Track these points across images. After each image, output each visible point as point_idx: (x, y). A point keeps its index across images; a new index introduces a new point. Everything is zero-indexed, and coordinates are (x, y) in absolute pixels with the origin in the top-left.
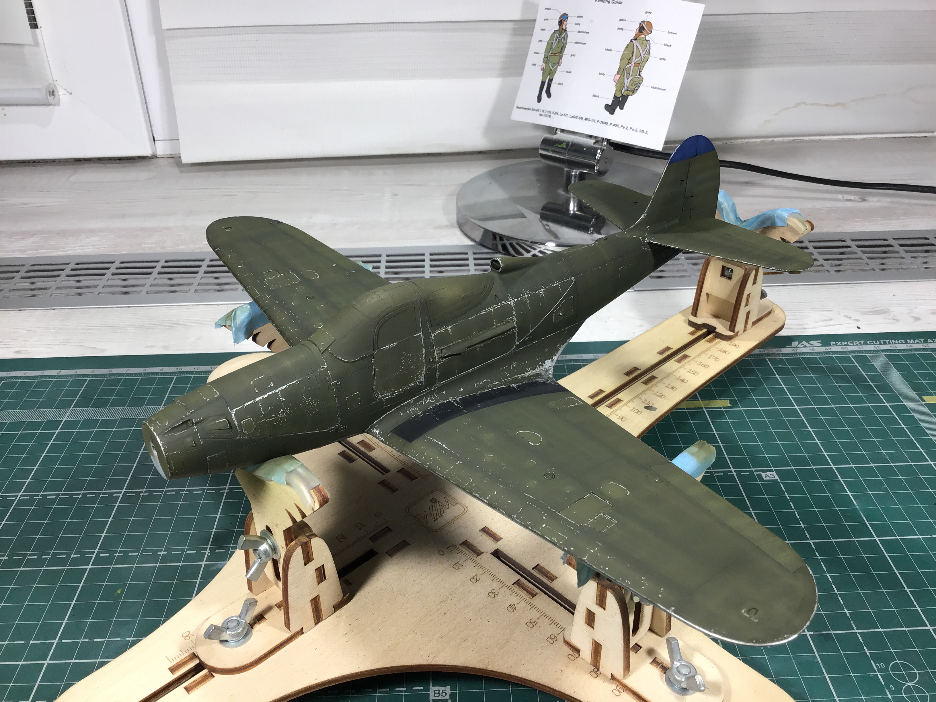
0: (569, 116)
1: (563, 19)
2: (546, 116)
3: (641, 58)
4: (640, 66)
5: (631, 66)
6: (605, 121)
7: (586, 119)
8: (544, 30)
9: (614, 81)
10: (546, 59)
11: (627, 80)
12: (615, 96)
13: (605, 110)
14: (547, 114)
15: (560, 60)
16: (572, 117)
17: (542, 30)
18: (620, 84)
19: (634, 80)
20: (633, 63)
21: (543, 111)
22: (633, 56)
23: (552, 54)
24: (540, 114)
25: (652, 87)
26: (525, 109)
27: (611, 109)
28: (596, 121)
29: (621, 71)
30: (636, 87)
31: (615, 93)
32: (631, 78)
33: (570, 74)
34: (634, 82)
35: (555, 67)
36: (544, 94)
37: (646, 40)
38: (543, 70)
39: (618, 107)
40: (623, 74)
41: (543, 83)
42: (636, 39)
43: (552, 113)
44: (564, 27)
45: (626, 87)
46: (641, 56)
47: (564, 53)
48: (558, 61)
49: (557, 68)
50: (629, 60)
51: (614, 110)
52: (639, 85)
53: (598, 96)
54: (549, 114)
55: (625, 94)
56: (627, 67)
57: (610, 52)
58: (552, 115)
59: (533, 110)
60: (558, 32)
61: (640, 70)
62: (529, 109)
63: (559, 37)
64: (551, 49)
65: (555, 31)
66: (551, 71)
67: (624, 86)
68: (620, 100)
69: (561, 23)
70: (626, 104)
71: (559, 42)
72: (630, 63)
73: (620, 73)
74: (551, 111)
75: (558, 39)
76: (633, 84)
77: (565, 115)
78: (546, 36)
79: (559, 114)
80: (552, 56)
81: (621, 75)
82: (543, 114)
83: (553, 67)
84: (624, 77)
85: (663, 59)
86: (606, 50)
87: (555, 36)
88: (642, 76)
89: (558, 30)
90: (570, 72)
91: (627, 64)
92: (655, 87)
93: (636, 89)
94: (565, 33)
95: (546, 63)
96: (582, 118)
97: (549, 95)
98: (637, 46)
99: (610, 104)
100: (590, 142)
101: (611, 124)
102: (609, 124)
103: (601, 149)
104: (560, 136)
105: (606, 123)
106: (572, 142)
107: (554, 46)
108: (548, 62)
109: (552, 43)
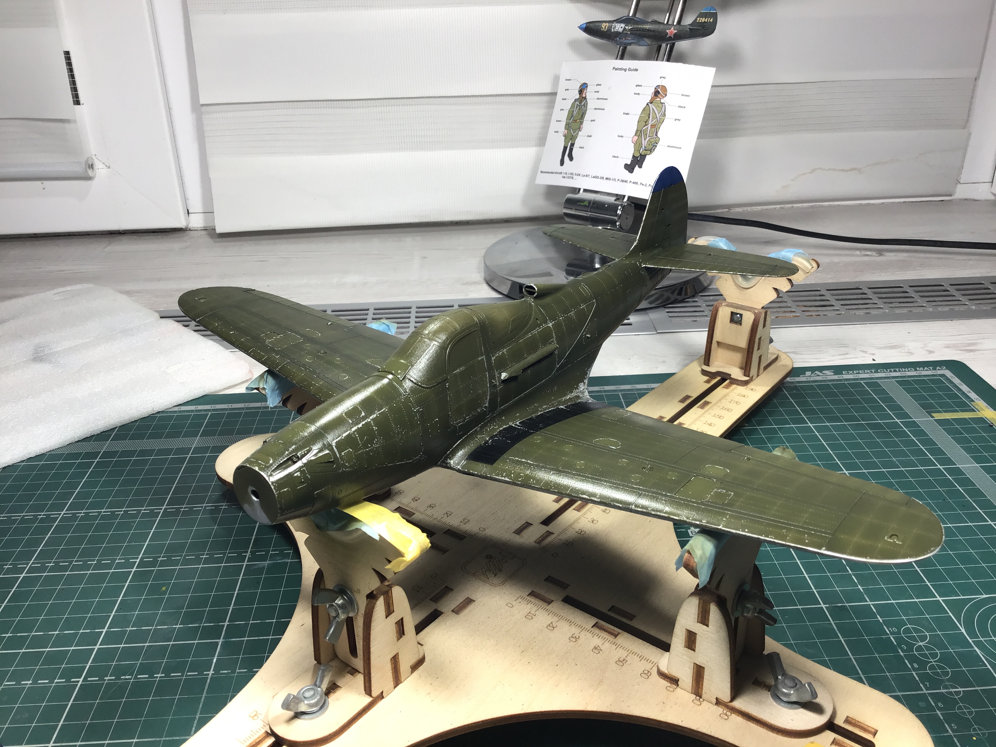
0: (590, 176)
1: (583, 88)
2: (569, 178)
3: (657, 119)
4: (656, 127)
5: (648, 128)
6: (625, 179)
7: (607, 179)
8: (566, 99)
9: (633, 143)
10: (568, 126)
11: (645, 140)
12: (633, 156)
13: (625, 170)
14: (570, 176)
15: (581, 126)
16: (594, 177)
17: (563, 99)
18: (637, 145)
19: (652, 140)
20: (650, 125)
21: (566, 173)
22: (649, 118)
23: (573, 121)
24: (563, 176)
25: (668, 146)
26: (549, 173)
27: (630, 168)
28: (617, 180)
29: (639, 133)
30: (653, 146)
31: (633, 153)
32: (648, 139)
33: (590, 137)
34: (651, 142)
35: (577, 132)
36: (566, 158)
37: (661, 103)
38: (565, 136)
39: (637, 166)
40: (640, 135)
41: (565, 148)
42: (651, 103)
43: (574, 174)
44: (584, 96)
45: (643, 147)
46: (657, 118)
47: (584, 119)
48: (579, 127)
49: (578, 134)
50: (646, 122)
51: (633, 169)
52: (656, 145)
53: (618, 157)
54: (572, 176)
55: (643, 154)
56: (643, 129)
57: (627, 115)
58: (575, 177)
59: (556, 173)
60: (579, 100)
61: (656, 131)
62: (552, 173)
63: (579, 104)
64: (572, 116)
65: (576, 99)
66: (573, 136)
67: (642, 147)
68: (639, 159)
69: (581, 92)
70: (644, 163)
71: (579, 109)
72: (647, 125)
73: (638, 134)
74: (573, 173)
75: (578, 107)
76: (651, 144)
77: (587, 176)
78: (568, 105)
79: (581, 175)
80: (573, 122)
81: (639, 136)
82: (566, 176)
83: (574, 133)
84: (642, 138)
85: (678, 120)
86: (624, 114)
87: (576, 105)
88: (658, 136)
89: (578, 99)
90: (590, 136)
91: (645, 126)
92: (671, 146)
93: (653, 148)
94: (584, 101)
95: (567, 130)
96: (603, 178)
97: (571, 158)
98: (653, 109)
99: (629, 163)
100: (612, 199)
101: (630, 182)
102: (629, 182)
103: (621, 205)
104: (582, 195)
105: (626, 181)
106: (594, 200)
107: (575, 113)
108: (569, 129)
109: (573, 111)
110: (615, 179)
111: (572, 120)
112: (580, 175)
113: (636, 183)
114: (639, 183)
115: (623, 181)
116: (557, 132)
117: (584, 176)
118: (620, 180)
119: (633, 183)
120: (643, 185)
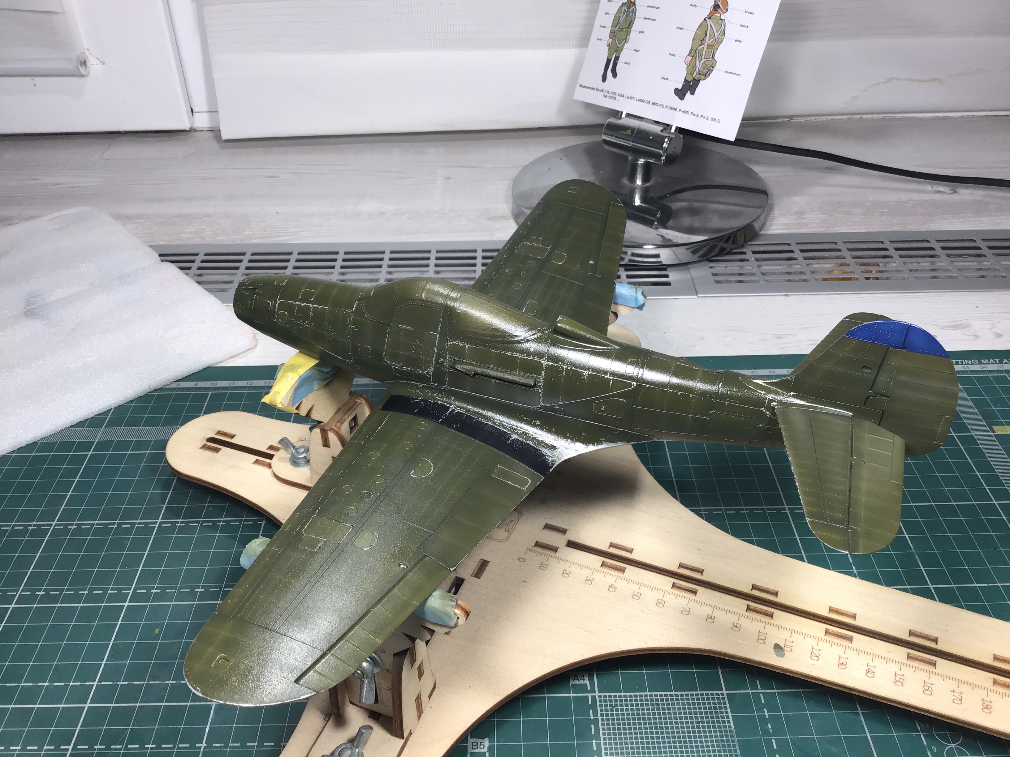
0: (635, 99)
2: (611, 98)
3: (715, 38)
4: (713, 48)
5: (704, 47)
6: (674, 106)
7: (654, 104)
9: (685, 64)
10: (613, 34)
11: (699, 63)
12: (685, 80)
13: (675, 95)
14: (612, 95)
15: (628, 36)
16: (639, 100)
18: (691, 67)
19: (708, 63)
20: (706, 44)
21: (608, 92)
22: (706, 35)
24: (604, 95)
25: (726, 72)
26: (588, 88)
27: (680, 93)
28: (665, 106)
29: (694, 52)
30: (709, 70)
31: (686, 77)
32: (703, 61)
33: (637, 52)
34: (706, 65)
35: (622, 44)
36: (609, 73)
37: (721, 19)
38: (609, 46)
39: (689, 92)
40: (695, 55)
41: (608, 61)
42: (710, 18)
43: (617, 94)
45: (697, 70)
46: (715, 36)
47: (632, 29)
48: (625, 38)
49: (623, 46)
50: (702, 40)
51: (684, 96)
52: (712, 69)
53: (667, 79)
54: (614, 96)
55: (696, 78)
56: (699, 48)
57: (681, 30)
58: (618, 98)
59: (597, 90)
60: (626, 5)
61: (713, 52)
62: (593, 89)
63: (627, 10)
64: (618, 24)
65: (623, 3)
66: (618, 47)
68: (691, 84)
70: (697, 89)
71: (627, 16)
72: (703, 44)
73: (692, 54)
75: (626, 13)
76: (706, 67)
77: (631, 98)
79: (625, 96)
80: (620, 31)
81: (693, 57)
82: (608, 95)
83: (620, 44)
84: (696, 59)
85: (739, 41)
86: (677, 28)
87: (623, 10)
88: (715, 58)
89: (626, 3)
91: (700, 45)
93: (708, 73)
94: (633, 7)
95: (612, 38)
96: (649, 102)
97: (615, 75)
98: (711, 25)
99: (680, 88)
100: (658, 129)
101: (680, 110)
102: (678, 110)
103: (669, 137)
104: (625, 121)
105: (675, 109)
106: (638, 128)
107: (622, 20)
108: (614, 38)
109: (620, 17)
110: (663, 105)
111: (618, 28)
112: (623, 96)
113: (687, 112)
114: (690, 113)
115: (671, 108)
116: (600, 40)
117: (628, 98)
118: (668, 107)
119: (683, 112)
120: (694, 115)
